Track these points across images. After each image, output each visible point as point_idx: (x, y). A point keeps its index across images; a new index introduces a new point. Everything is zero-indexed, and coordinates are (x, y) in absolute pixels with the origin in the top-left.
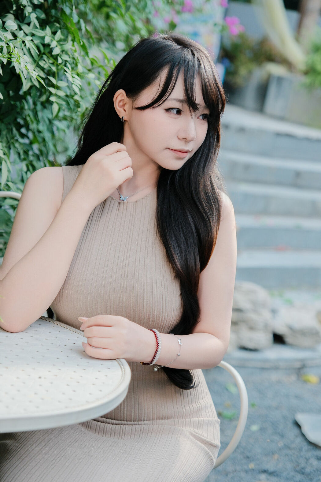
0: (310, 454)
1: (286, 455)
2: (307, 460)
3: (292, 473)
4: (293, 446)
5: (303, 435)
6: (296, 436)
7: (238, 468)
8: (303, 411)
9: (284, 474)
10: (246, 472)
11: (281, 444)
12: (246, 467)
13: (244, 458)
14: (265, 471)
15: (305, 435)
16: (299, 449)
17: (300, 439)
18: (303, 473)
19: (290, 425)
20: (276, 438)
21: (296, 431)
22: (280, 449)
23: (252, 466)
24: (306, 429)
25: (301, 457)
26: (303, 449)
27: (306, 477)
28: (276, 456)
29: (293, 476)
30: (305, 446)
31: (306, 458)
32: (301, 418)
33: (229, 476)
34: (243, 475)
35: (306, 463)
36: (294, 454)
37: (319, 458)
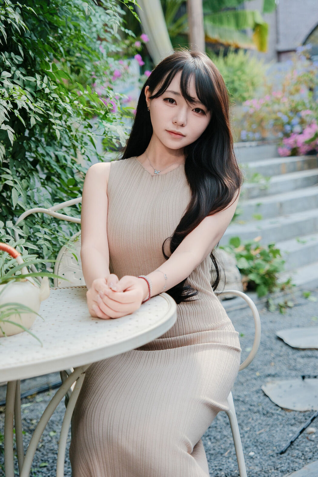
0: (295, 356)
1: (279, 361)
2: (295, 360)
3: (288, 372)
4: (282, 354)
5: (287, 344)
6: (282, 347)
7: (249, 378)
8: (280, 329)
9: (283, 374)
10: (255, 379)
11: (273, 355)
12: (254, 376)
13: (250, 370)
14: (269, 375)
15: (288, 344)
16: (287, 355)
17: (285, 348)
18: (296, 370)
19: (274, 341)
20: (268, 352)
21: (280, 343)
22: (274, 358)
23: (258, 374)
24: (286, 340)
25: (291, 359)
26: (290, 354)
27: (298, 371)
28: (273, 364)
29: (290, 373)
30: (290, 351)
31: (294, 359)
32: (280, 334)
33: (244, 384)
34: (254, 381)
35: (295, 362)
36: (284, 359)
37: (302, 356)
